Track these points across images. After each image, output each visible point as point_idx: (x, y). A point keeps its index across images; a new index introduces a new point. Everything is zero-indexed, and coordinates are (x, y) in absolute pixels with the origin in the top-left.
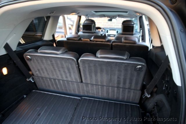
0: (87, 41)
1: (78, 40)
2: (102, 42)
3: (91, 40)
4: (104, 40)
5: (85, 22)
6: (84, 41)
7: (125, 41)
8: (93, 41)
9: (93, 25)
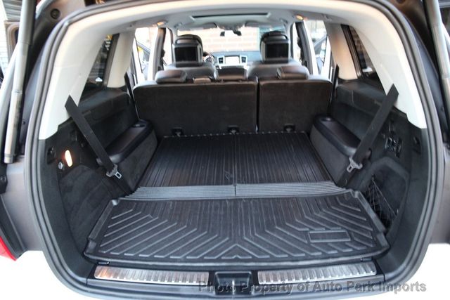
0: (206, 82)
1: (184, 83)
2: (237, 80)
3: (213, 80)
4: (241, 77)
5: (179, 42)
6: (198, 82)
7: (284, 75)
8: (219, 81)
9: (199, 47)
